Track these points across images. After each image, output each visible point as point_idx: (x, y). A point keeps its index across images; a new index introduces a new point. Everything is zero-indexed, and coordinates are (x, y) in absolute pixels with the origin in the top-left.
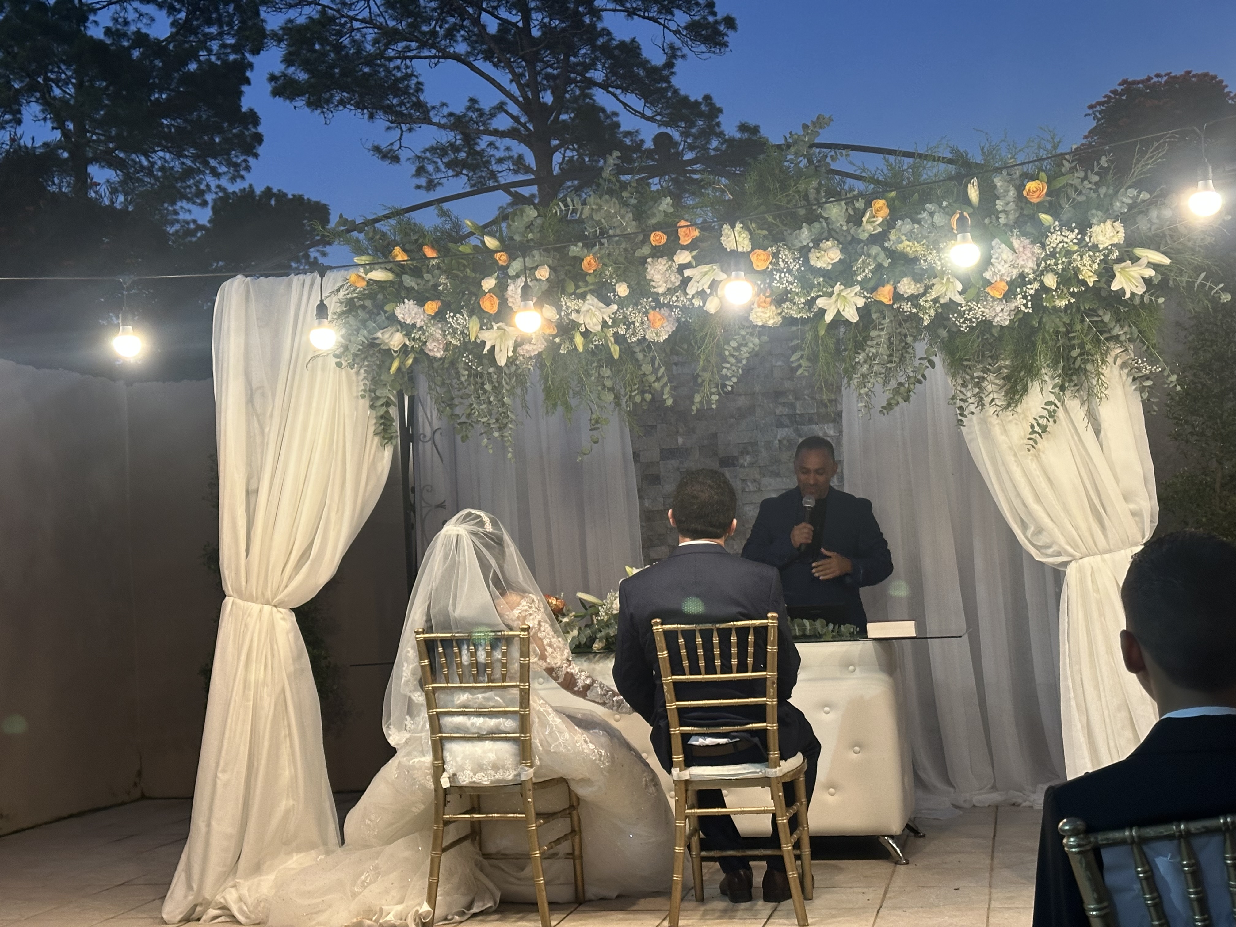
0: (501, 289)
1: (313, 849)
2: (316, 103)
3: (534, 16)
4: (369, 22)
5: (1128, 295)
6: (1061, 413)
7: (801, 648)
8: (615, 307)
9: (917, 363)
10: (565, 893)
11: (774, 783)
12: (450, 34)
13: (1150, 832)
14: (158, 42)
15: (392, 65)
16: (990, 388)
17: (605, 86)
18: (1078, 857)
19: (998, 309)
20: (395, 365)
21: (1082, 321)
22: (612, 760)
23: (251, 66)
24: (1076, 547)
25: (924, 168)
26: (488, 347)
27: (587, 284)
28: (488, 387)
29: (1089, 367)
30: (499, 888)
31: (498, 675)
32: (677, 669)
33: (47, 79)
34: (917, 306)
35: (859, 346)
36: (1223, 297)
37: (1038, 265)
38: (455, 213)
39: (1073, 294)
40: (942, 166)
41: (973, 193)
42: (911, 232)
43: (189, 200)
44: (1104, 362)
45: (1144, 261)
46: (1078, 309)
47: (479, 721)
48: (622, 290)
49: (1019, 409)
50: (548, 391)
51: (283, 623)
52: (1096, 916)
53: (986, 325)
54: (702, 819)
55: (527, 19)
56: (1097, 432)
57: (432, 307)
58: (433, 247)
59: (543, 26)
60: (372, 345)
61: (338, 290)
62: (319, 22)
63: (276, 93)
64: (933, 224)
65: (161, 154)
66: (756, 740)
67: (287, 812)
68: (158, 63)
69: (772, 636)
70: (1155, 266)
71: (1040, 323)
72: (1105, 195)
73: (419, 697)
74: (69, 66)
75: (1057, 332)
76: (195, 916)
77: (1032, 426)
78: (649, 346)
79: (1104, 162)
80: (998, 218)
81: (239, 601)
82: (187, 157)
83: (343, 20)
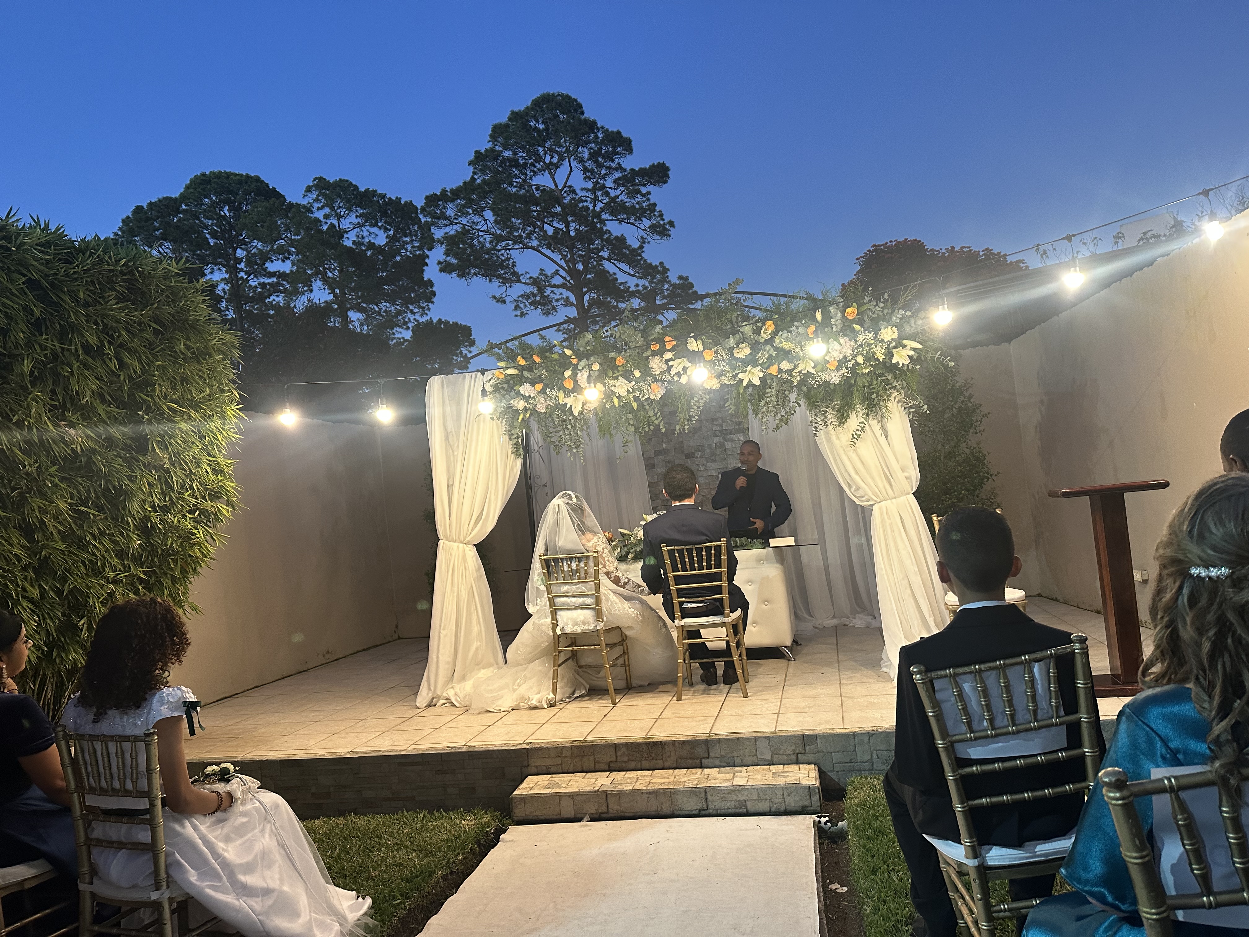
0: (574, 376)
1: (491, 666)
2: (461, 275)
3: (571, 225)
4: (487, 232)
5: (901, 365)
6: (867, 427)
7: (737, 553)
8: (633, 383)
9: (791, 404)
10: (622, 684)
11: (728, 625)
12: (529, 236)
13: (960, 670)
14: (380, 247)
15: (500, 253)
16: (829, 416)
17: (609, 260)
18: (922, 685)
19: (833, 375)
20: (521, 417)
21: (877, 379)
22: (643, 616)
23: (428, 256)
24: (877, 496)
25: (792, 303)
26: (568, 406)
27: (619, 371)
28: (569, 426)
29: (881, 403)
30: (588, 683)
31: (583, 575)
32: (676, 569)
33: (324, 268)
34: (791, 375)
35: (761, 398)
36: (950, 364)
37: (853, 351)
38: (548, 337)
39: (872, 366)
40: (802, 302)
41: (819, 315)
42: (787, 337)
43: (400, 327)
44: (889, 400)
45: (909, 347)
46: (875, 373)
47: (574, 600)
48: (637, 374)
49: (845, 426)
50: (600, 427)
51: (470, 552)
52: (932, 716)
53: (827, 383)
54: (690, 645)
55: (567, 227)
56: (886, 437)
57: (539, 387)
58: (538, 356)
59: (576, 229)
60: (509, 407)
61: (490, 380)
62: (462, 232)
63: (441, 270)
64: (798, 333)
65: (384, 304)
66: (718, 604)
67: (477, 649)
68: (381, 257)
69: (724, 550)
70: (914, 349)
71: (855, 381)
72: (887, 313)
73: (543, 588)
74: (335, 261)
75: (864, 386)
76: (433, 703)
77: (853, 435)
78: (651, 402)
79: (886, 296)
80: (832, 328)
81: (446, 542)
82: (398, 305)
83: (474, 231)
